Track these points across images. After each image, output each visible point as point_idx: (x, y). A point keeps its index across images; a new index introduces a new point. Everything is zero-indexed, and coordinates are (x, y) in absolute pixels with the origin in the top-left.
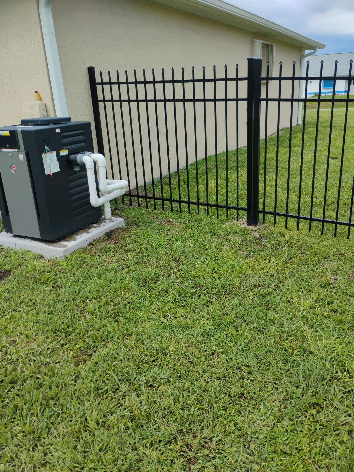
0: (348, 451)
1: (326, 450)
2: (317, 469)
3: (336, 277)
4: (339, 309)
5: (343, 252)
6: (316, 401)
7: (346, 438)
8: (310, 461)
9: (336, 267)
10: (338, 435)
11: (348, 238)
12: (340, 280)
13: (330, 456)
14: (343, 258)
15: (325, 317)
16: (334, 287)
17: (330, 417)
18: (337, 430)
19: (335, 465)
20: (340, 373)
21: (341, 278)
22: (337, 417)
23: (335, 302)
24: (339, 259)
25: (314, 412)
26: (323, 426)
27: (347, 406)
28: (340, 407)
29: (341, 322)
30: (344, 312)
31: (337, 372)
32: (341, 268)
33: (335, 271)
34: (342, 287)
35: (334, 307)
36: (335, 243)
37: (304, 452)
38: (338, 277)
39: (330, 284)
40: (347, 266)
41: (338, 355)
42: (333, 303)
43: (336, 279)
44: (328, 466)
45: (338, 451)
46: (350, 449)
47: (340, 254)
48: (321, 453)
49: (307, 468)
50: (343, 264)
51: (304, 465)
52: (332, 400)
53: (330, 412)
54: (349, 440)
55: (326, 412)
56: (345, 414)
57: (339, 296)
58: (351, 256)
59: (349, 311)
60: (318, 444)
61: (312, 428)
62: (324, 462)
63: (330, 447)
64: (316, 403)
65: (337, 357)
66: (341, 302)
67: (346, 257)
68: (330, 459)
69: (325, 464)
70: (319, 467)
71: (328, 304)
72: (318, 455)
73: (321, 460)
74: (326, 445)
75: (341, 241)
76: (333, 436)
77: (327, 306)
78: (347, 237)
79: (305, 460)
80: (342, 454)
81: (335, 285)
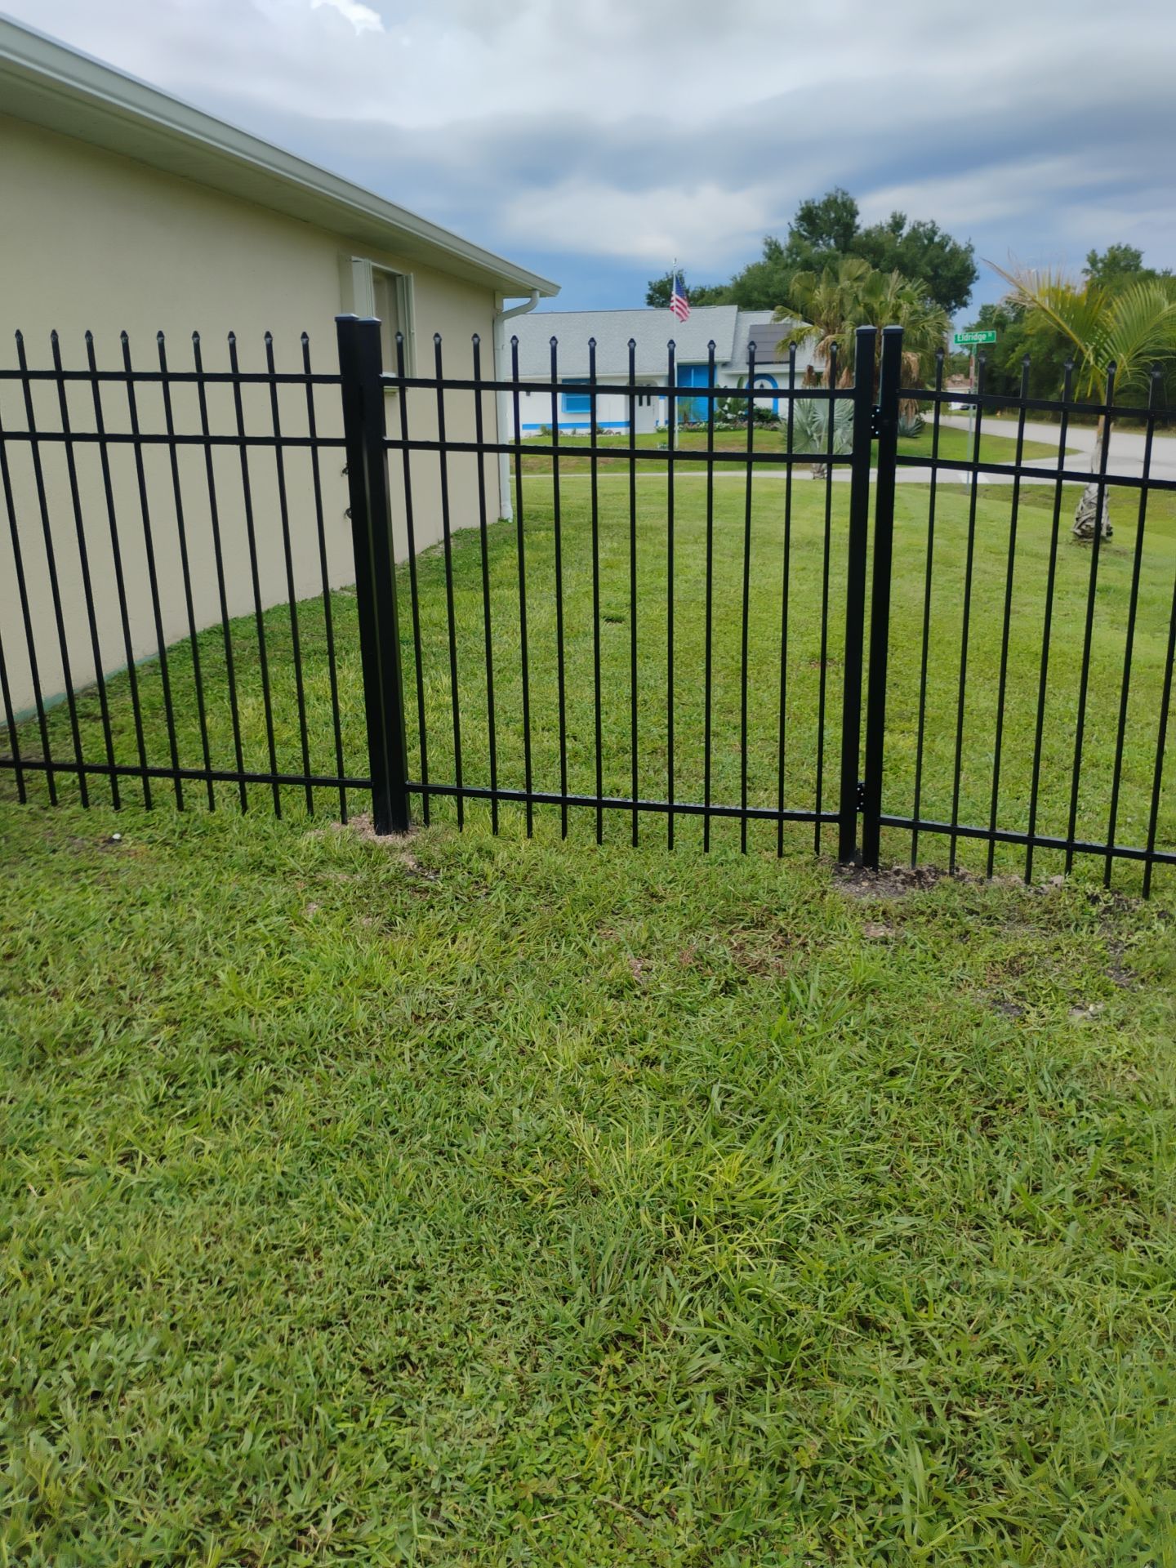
0: (719, 1451)
1: (660, 1461)
2: (640, 1524)
3: (648, 963)
4: (663, 1055)
5: (659, 889)
6: (620, 1328)
7: (709, 1413)
8: (620, 1506)
9: (645, 935)
10: (688, 1411)
11: (670, 847)
12: (659, 971)
13: (671, 1476)
14: (663, 905)
15: (627, 1082)
16: (644, 994)
17: (664, 1365)
18: (685, 1396)
19: (689, 1499)
20: (678, 1235)
21: (662, 963)
22: (682, 1362)
23: (652, 1033)
24: (652, 911)
25: (617, 1359)
26: (647, 1395)
27: (707, 1325)
28: (687, 1329)
29: (672, 1090)
30: (678, 1061)
31: (671, 1234)
32: (658, 935)
33: (644, 947)
34: (666, 989)
35: (649, 1048)
36: (636, 864)
37: (599, 1482)
38: (653, 963)
39: (632, 986)
40: (675, 929)
41: (670, 1185)
42: (644, 1039)
43: (649, 970)
44: (669, 1506)
45: (694, 1455)
46: (724, 1443)
47: (653, 896)
48: (647, 1473)
49: (613, 1527)
50: (662, 924)
51: (603, 1522)
52: (665, 1315)
53: (663, 1352)
54: (720, 1418)
55: (651, 1355)
56: (702, 1349)
57: (661, 1016)
58: (681, 898)
59: (691, 1054)
60: (637, 1449)
61: (617, 1409)
62: (657, 1498)
63: (671, 1453)
64: (621, 1336)
65: (667, 1192)
66: (666, 1032)
67: (670, 903)
68: (674, 1485)
69: (662, 1503)
70: (646, 1515)
71: (632, 1043)
72: (638, 1482)
73: (649, 1496)
74: (660, 1447)
75: (652, 860)
76: (677, 1417)
77: (629, 1049)
78: (666, 845)
79: (605, 1505)
80: (703, 1461)
81: (645, 987)
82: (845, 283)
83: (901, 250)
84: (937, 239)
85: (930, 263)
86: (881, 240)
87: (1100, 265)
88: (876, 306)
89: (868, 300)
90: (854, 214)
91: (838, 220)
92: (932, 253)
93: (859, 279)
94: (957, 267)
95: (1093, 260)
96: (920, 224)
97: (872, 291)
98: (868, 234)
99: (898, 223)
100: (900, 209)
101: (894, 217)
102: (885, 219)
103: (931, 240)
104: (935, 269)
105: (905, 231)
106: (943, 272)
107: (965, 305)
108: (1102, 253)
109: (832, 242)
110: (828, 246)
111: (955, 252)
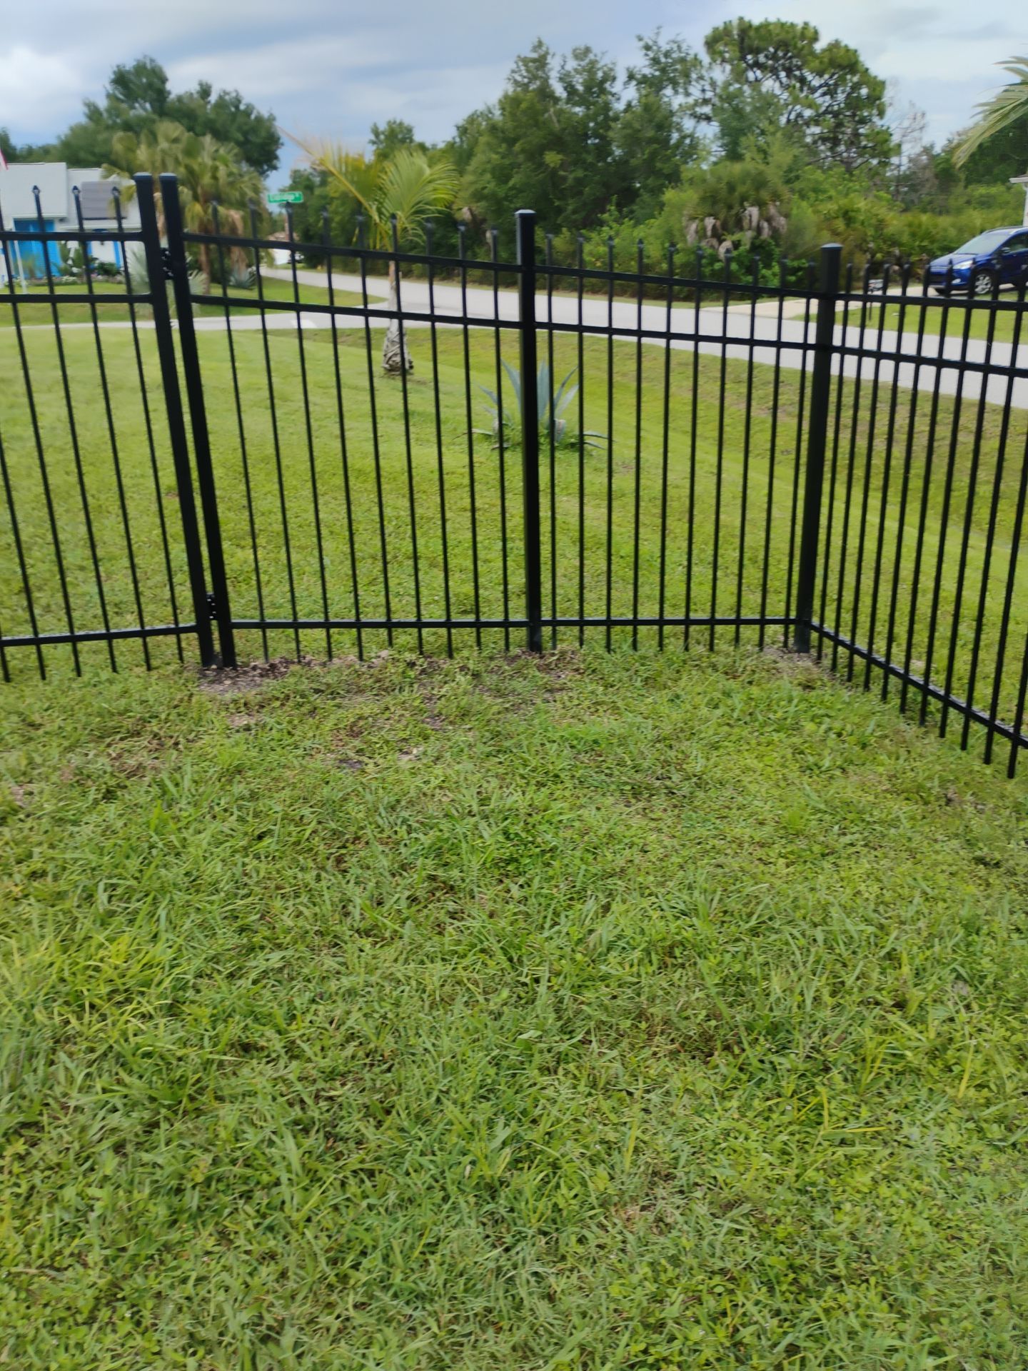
0: (121, 1193)
1: (67, 1220)
2: (53, 1279)
3: (30, 787)
4: (50, 868)
5: (36, 718)
6: (21, 1118)
7: (109, 1164)
8: (33, 1271)
9: (24, 762)
10: (92, 1169)
11: (44, 678)
12: (41, 792)
13: (80, 1229)
14: (41, 732)
15: (16, 899)
16: (28, 816)
17: (67, 1138)
18: (88, 1158)
19: (97, 1242)
20: (74, 1021)
21: (43, 784)
22: (83, 1129)
23: (36, 850)
24: (30, 739)
25: (20, 1146)
26: (51, 1168)
27: (104, 1091)
28: (84, 1100)
29: (61, 896)
30: (64, 869)
31: (67, 1022)
32: (38, 760)
33: (24, 774)
34: (48, 807)
35: (36, 864)
36: (11, 699)
37: (10, 1257)
38: (34, 787)
39: (15, 811)
40: (55, 752)
41: (63, 980)
42: (30, 856)
43: (31, 793)
44: (79, 1255)
45: (98, 1205)
46: (125, 1185)
47: (32, 725)
48: (56, 1233)
49: (28, 1291)
50: (42, 749)
51: (18, 1291)
52: (65, 1095)
53: (66, 1127)
54: (120, 1164)
55: (54, 1134)
56: (102, 1113)
57: (46, 832)
58: (59, 722)
59: (76, 860)
60: (44, 1217)
61: (23, 1190)
62: (67, 1252)
63: (78, 1210)
64: (25, 1125)
65: (61, 988)
66: (52, 846)
67: (48, 728)
68: (83, 1235)
69: (72, 1255)
70: (58, 1270)
71: (19, 862)
72: (47, 1245)
73: (60, 1252)
74: (66, 1209)
75: (27, 692)
76: (80, 1178)
77: (16, 869)
78: (38, 676)
79: (19, 1274)
80: (106, 1208)
81: (30, 809)
82: (163, 144)
83: (212, 116)
84: (242, 107)
85: (239, 129)
86: (193, 106)
87: (382, 137)
88: (196, 167)
89: (187, 161)
90: (164, 80)
91: (150, 86)
92: (240, 119)
93: (176, 140)
94: (263, 134)
95: (376, 132)
96: (226, 93)
97: (191, 152)
98: (180, 99)
99: (205, 91)
100: (207, 79)
101: (201, 85)
102: (194, 88)
103: (237, 107)
104: (245, 134)
105: (213, 98)
106: (252, 138)
107: (275, 168)
108: (382, 126)
109: (148, 106)
110: (145, 109)
111: (259, 119)
